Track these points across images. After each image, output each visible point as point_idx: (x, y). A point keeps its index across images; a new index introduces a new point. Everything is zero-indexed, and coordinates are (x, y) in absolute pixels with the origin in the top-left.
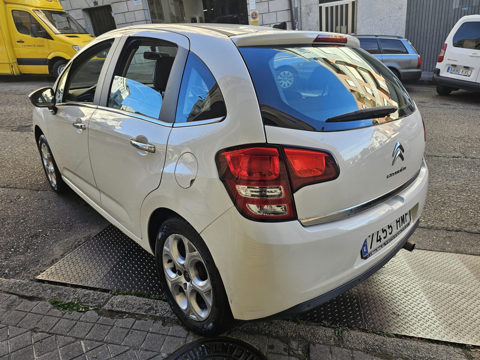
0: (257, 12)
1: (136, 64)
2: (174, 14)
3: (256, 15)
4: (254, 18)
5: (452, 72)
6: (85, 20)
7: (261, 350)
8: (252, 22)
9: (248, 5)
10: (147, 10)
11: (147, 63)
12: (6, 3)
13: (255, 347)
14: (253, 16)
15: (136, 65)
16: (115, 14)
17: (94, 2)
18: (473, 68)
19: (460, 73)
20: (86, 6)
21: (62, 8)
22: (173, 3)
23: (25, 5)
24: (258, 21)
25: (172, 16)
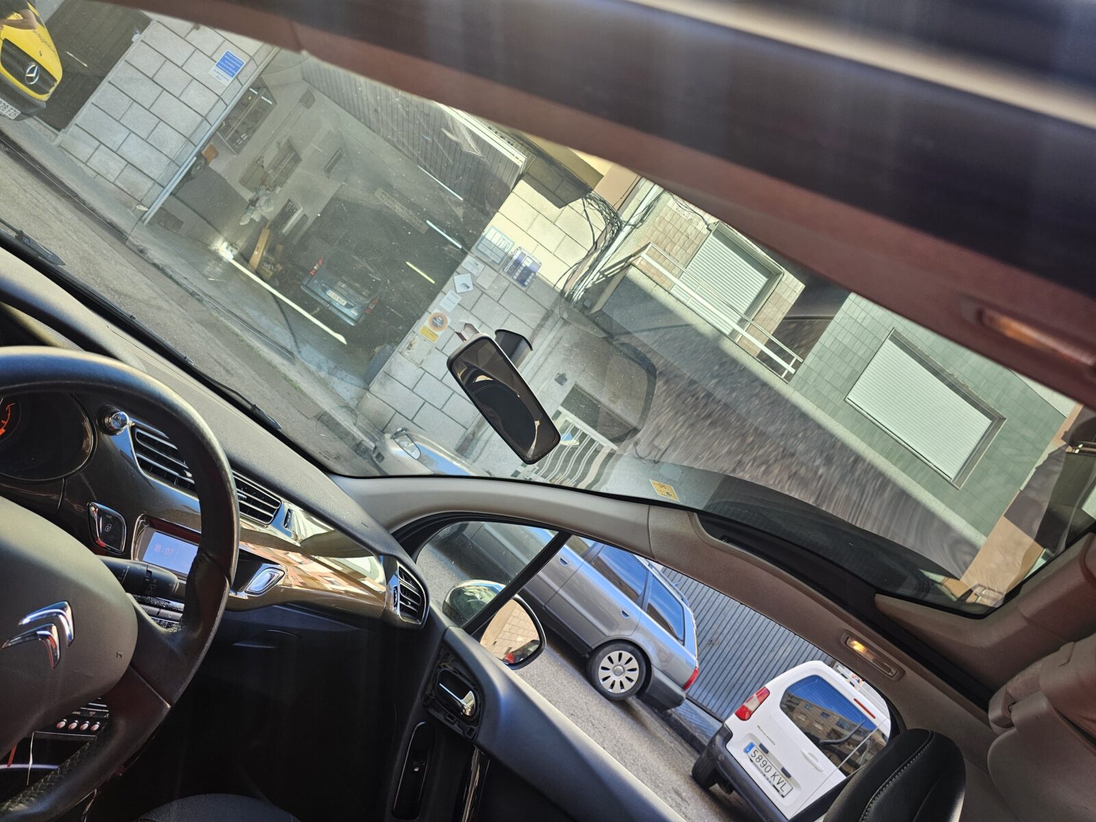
0: (449, 320)
1: (85, 164)
2: (265, 165)
3: (442, 322)
4: (435, 325)
5: (754, 759)
8: (425, 327)
9: (441, 294)
10: (227, 106)
11: (117, 186)
14: (435, 318)
15: (82, 166)
16: (142, 41)
18: (797, 785)
19: (769, 775)
22: (281, 145)
24: (437, 336)
25: (258, 163)
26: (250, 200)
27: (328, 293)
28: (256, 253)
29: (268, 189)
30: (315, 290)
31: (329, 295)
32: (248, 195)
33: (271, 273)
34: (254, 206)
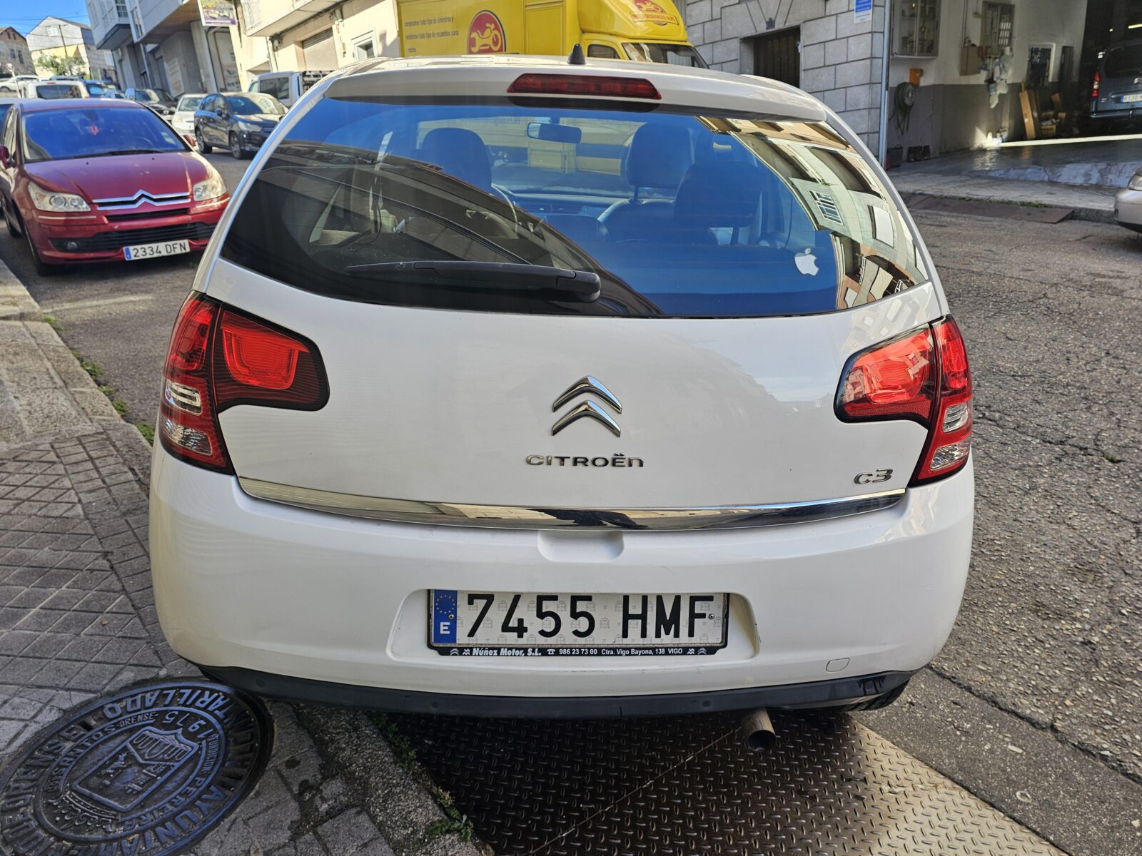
2: (976, 42)
6: (741, 63)
7: (274, 756)
10: (883, 33)
12: (583, 32)
13: (274, 747)
16: (805, 47)
17: (768, 20)
20: (749, 32)
21: (685, 38)
22: (980, 13)
23: (611, 35)
25: (967, 45)
26: (985, 81)
27: (1124, 101)
28: (1026, 120)
29: (995, 58)
30: (1108, 108)
31: (1128, 100)
32: (981, 78)
33: (1054, 127)
34: (994, 82)
